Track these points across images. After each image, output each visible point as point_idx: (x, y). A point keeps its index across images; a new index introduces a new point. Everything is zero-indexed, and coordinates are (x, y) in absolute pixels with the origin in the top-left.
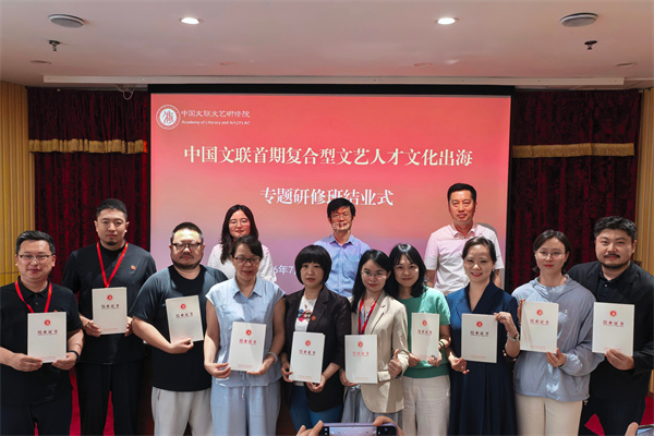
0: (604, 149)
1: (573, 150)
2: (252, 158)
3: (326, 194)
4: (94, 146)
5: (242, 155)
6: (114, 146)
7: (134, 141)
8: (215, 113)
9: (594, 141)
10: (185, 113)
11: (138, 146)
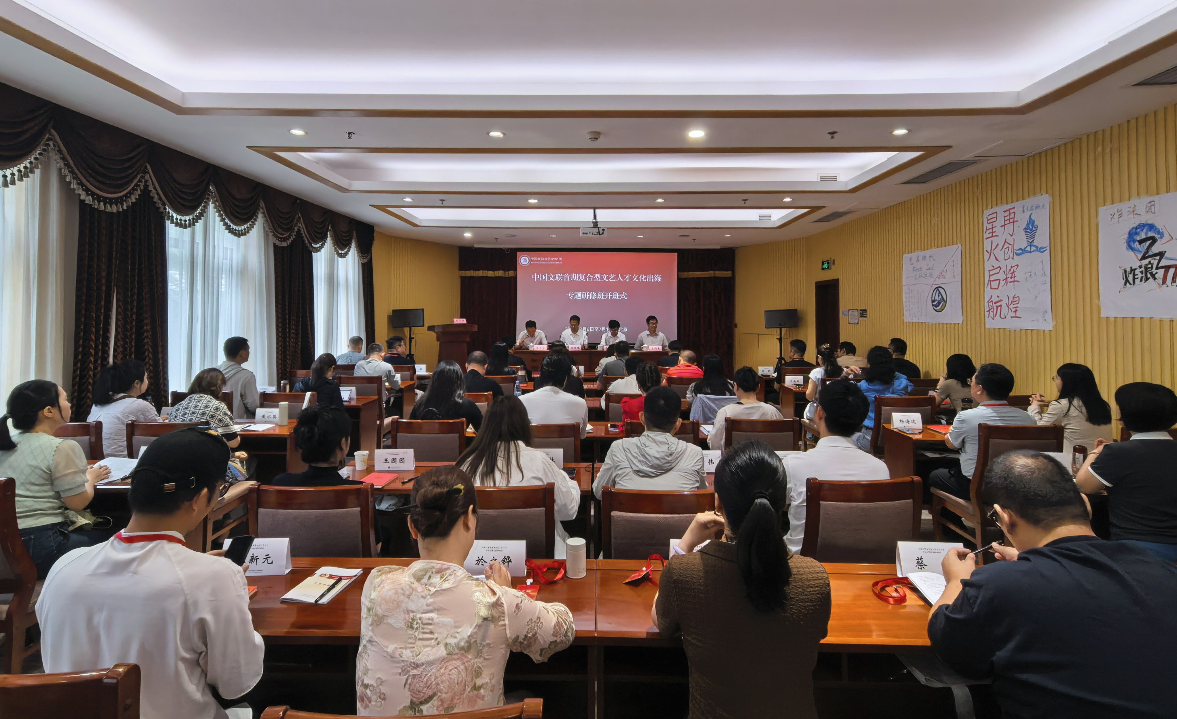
0: (719, 274)
1: (706, 274)
2: (563, 279)
3: (597, 294)
4: (490, 274)
5: (558, 277)
6: (500, 273)
7: (508, 271)
8: (546, 259)
9: (714, 270)
10: (532, 259)
11: (511, 273)
